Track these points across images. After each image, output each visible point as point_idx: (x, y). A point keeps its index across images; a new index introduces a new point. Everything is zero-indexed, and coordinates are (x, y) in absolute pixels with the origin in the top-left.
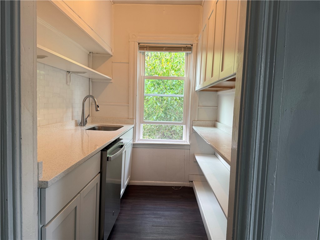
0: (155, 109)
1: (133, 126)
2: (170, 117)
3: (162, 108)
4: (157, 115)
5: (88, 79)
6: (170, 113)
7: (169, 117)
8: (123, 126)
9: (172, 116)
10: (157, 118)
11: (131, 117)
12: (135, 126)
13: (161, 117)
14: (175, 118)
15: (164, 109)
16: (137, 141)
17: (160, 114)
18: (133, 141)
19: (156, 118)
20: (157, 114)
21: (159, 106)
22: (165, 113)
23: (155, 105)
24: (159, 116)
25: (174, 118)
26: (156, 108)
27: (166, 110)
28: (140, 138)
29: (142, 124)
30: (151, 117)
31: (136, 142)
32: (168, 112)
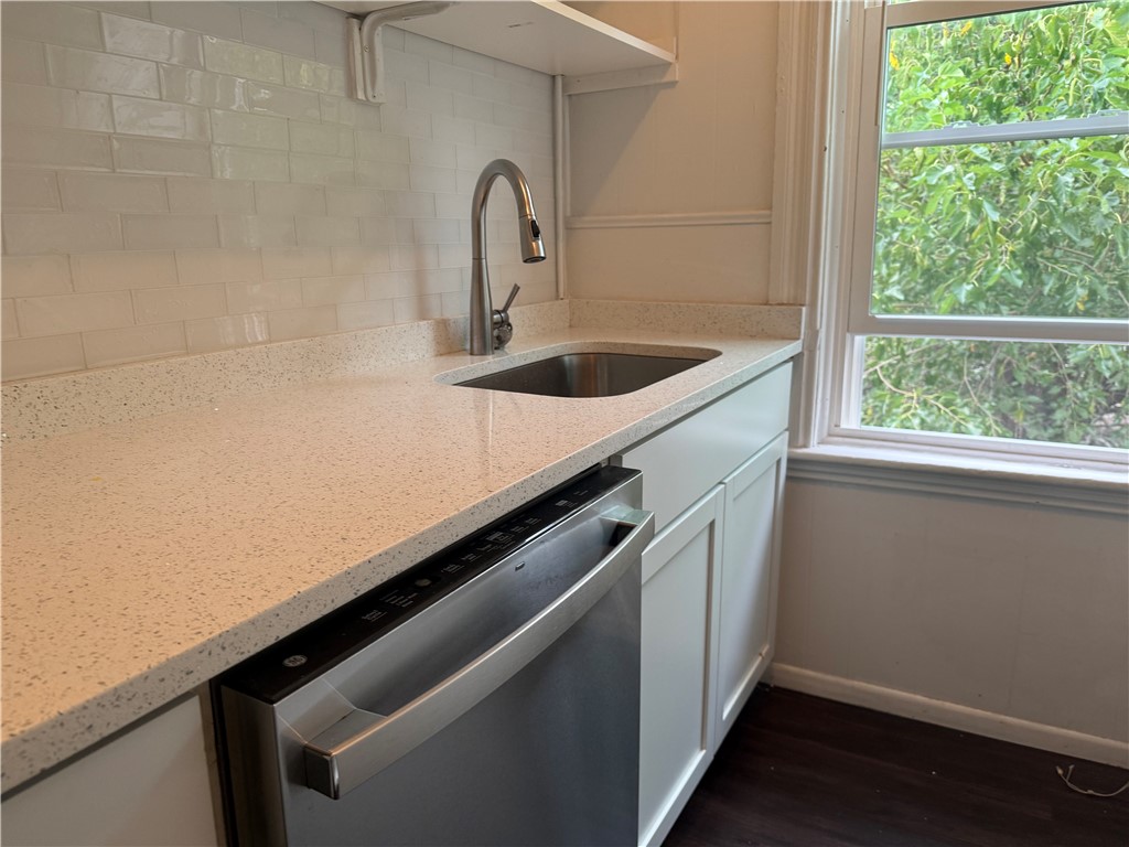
0: (966, 245)
1: (793, 348)
2: (1061, 290)
3: (1010, 234)
4: (979, 279)
5: (547, 82)
6: (1057, 261)
7: (1050, 285)
8: (716, 354)
9: (1073, 279)
10: (977, 295)
11: (785, 293)
12: (811, 347)
13: (1003, 288)
14: (1093, 294)
15: (1022, 243)
16: (821, 442)
17: (1000, 268)
18: (792, 443)
19: (970, 294)
20: (976, 273)
21: (995, 224)
22: (1031, 268)
23: (968, 217)
24: (990, 283)
25: (1082, 292)
26: (976, 236)
27: (1033, 245)
28: (844, 425)
29: (859, 339)
30: (942, 286)
31: (816, 448)
32: (1047, 259)
